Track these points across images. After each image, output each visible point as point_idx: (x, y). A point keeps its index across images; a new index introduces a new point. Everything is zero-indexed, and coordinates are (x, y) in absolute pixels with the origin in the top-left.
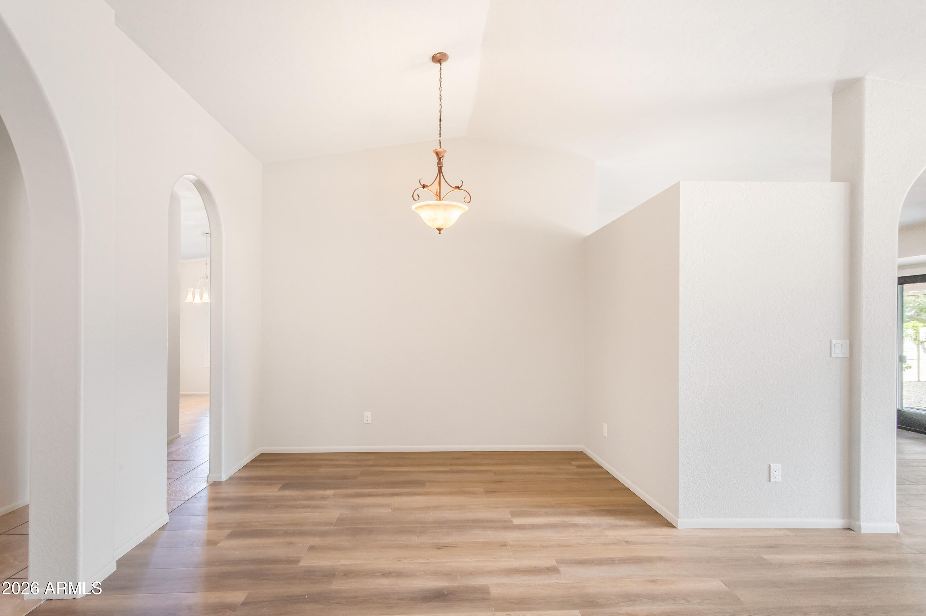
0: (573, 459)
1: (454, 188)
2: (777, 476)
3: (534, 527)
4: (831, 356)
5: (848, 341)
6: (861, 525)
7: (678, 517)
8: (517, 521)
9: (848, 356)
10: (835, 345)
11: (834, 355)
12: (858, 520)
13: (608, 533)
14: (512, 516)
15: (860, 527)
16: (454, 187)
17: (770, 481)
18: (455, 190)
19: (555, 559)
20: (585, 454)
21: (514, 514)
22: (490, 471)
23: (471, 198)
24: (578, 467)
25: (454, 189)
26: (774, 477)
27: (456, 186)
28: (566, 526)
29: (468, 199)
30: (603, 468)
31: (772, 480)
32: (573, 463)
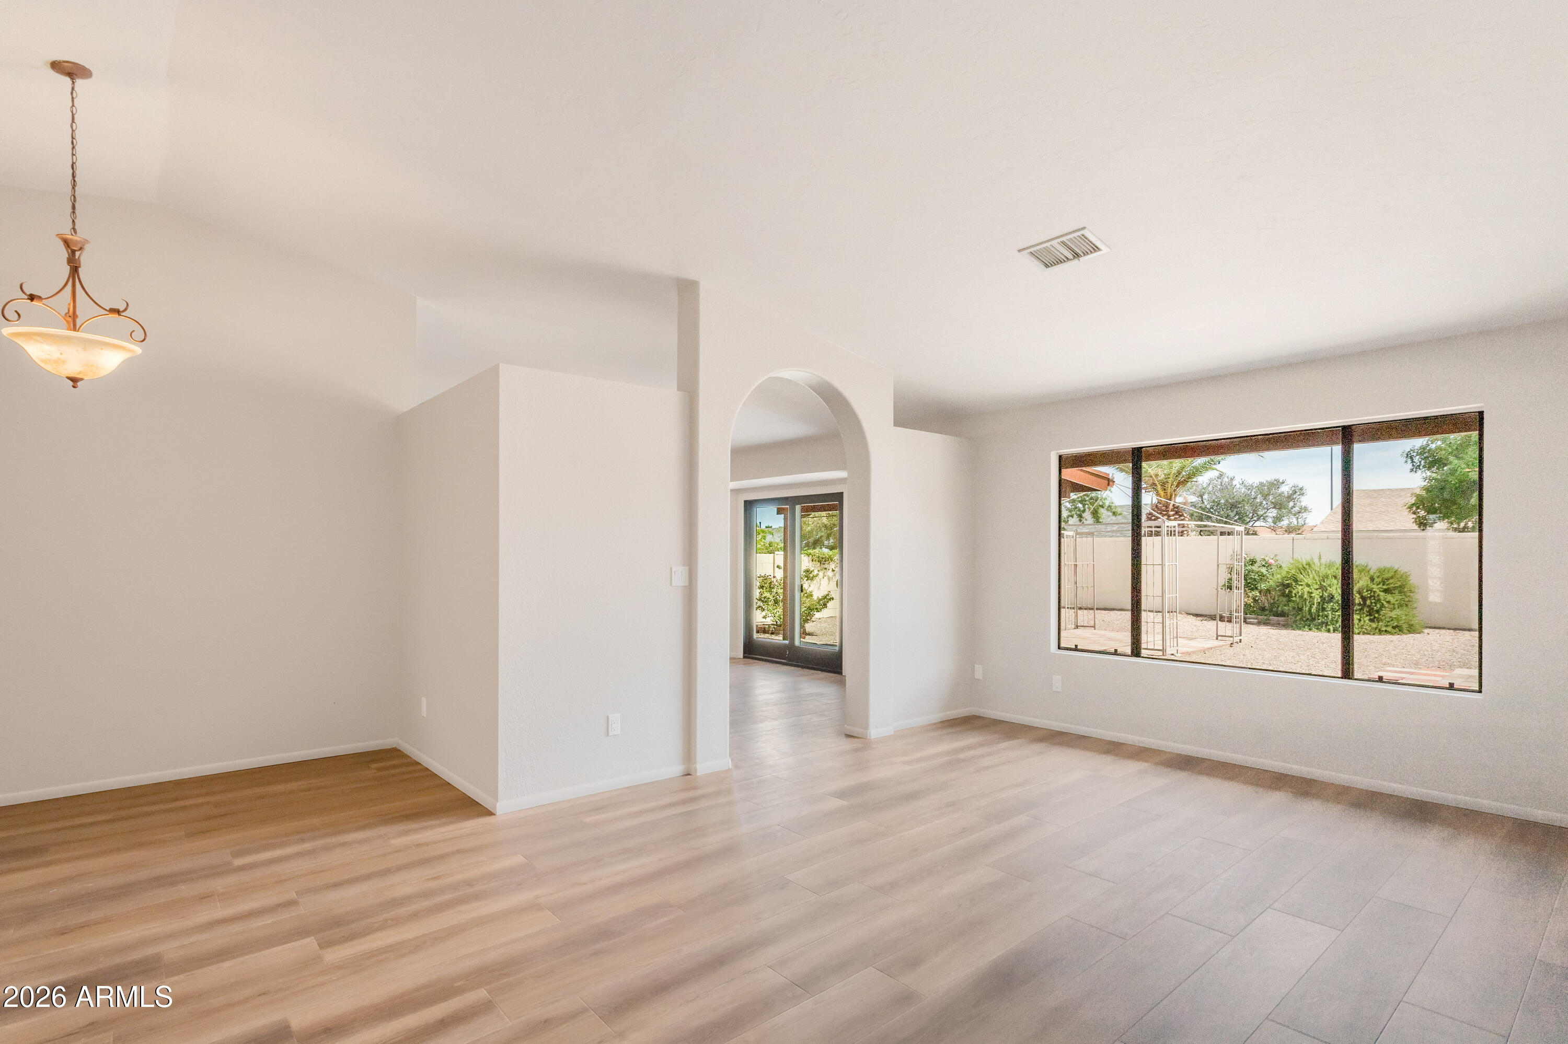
0: (373, 761)
1: (106, 310)
2: (616, 729)
3: (271, 862)
4: (671, 585)
5: (687, 568)
6: (698, 767)
7: (497, 801)
8: (238, 862)
9: (687, 584)
10: (675, 573)
11: (674, 584)
12: (695, 763)
13: (393, 842)
14: (233, 857)
15: (696, 770)
16: (108, 309)
17: (608, 735)
18: (110, 316)
19: (295, 892)
20: (400, 751)
21: (238, 854)
22: (208, 803)
23: (147, 333)
24: (379, 769)
25: (108, 313)
26: (613, 730)
27: (112, 307)
28: (327, 849)
29: (139, 335)
30: (420, 764)
31: (610, 734)
32: (374, 766)
